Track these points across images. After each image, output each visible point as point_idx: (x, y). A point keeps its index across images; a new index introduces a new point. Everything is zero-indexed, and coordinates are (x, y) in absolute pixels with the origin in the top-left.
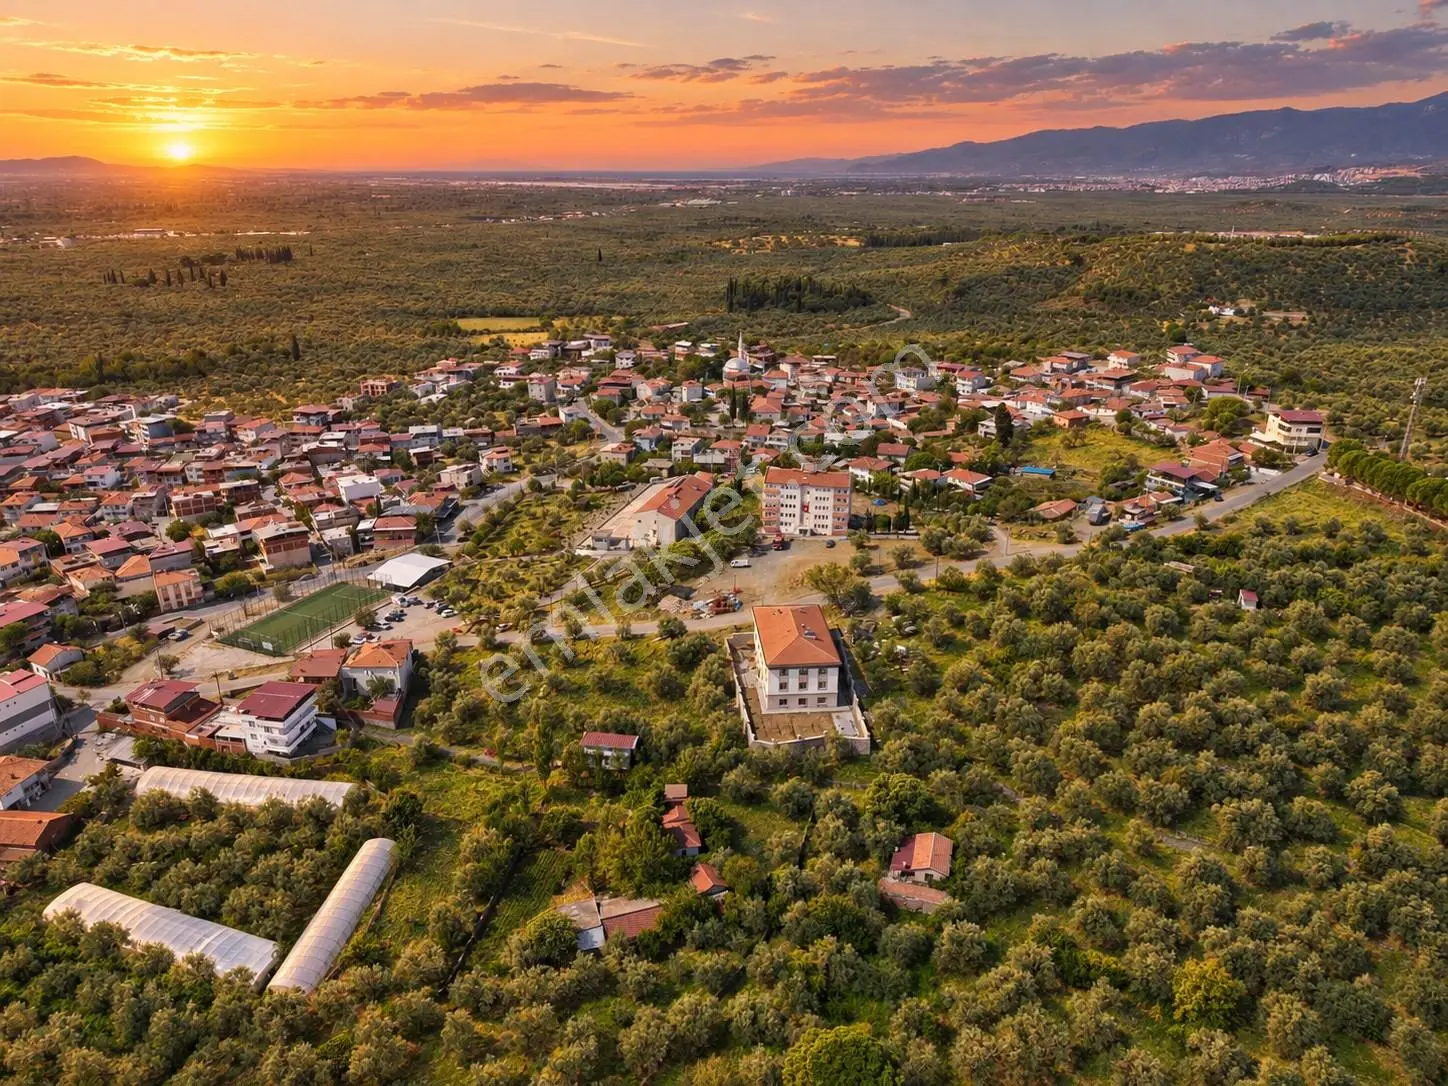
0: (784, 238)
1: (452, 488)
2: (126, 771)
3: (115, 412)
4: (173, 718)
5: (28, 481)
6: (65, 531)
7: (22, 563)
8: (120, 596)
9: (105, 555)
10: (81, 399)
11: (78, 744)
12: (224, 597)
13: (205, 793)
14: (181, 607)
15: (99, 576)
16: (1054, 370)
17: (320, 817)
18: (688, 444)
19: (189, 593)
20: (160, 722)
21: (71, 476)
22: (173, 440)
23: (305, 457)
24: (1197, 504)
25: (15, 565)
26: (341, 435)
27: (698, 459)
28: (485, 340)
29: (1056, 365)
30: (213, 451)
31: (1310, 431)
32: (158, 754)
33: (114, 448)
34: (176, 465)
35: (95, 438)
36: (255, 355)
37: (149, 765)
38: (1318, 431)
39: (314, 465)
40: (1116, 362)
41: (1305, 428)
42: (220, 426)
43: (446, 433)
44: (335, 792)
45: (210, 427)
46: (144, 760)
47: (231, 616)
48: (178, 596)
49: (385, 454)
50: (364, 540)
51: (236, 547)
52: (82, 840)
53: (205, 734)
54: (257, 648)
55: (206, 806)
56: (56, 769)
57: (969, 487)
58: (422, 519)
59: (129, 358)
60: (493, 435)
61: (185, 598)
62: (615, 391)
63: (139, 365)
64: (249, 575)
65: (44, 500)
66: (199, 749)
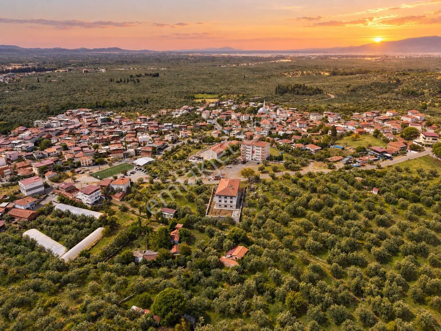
0: (305, 72)
1: (167, 141)
2: (54, 204)
3: (96, 115)
4: (67, 192)
5: (67, 131)
6: (69, 144)
7: (57, 152)
8: (74, 161)
9: (75, 151)
10: (90, 112)
11: (47, 196)
12: (97, 164)
13: (69, 211)
14: (86, 166)
15: (70, 156)
16: (367, 116)
17: (92, 220)
18: (236, 132)
19: (89, 162)
20: (64, 192)
21: (78, 131)
22: (106, 123)
23: (135, 130)
24: (383, 161)
25: (55, 152)
26: (146, 125)
27: (237, 137)
28: (200, 101)
29: (368, 115)
30: (112, 127)
31: (433, 139)
32: (63, 200)
33: (91, 124)
34: (102, 130)
35: (88, 122)
36: (138, 102)
37: (60, 203)
38: (436, 140)
39: (137, 132)
40: (389, 114)
41: (431, 138)
42: (118, 120)
43: (174, 126)
44: (97, 215)
45: (115, 121)
46: (59, 202)
47: (95, 170)
48: (86, 163)
49: (156, 130)
50: (138, 153)
51: (105, 151)
52: (38, 219)
53: (74, 197)
54: (96, 177)
55: (68, 214)
56: (40, 201)
57: (312, 150)
58: (154, 148)
59: (106, 102)
60: (186, 127)
61: (87, 164)
62: (225, 116)
63: (108, 103)
64: (106, 159)
65: (69, 137)
66: (72, 200)
